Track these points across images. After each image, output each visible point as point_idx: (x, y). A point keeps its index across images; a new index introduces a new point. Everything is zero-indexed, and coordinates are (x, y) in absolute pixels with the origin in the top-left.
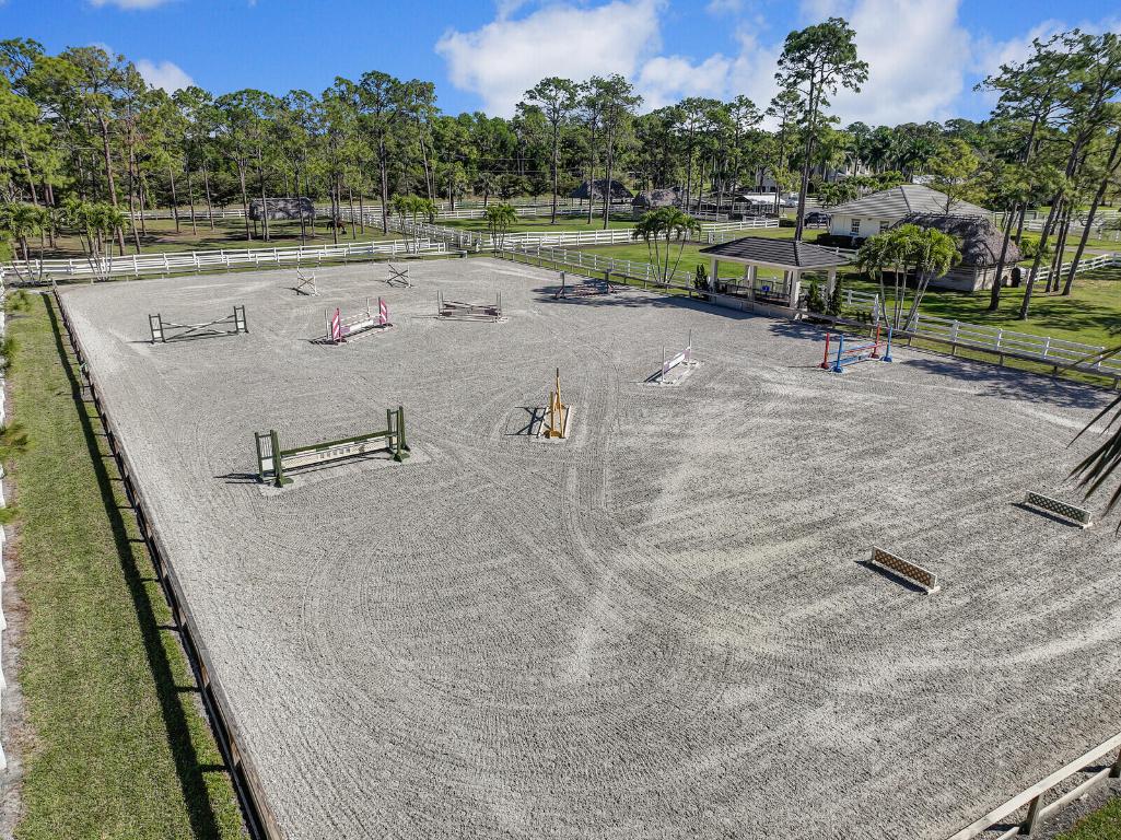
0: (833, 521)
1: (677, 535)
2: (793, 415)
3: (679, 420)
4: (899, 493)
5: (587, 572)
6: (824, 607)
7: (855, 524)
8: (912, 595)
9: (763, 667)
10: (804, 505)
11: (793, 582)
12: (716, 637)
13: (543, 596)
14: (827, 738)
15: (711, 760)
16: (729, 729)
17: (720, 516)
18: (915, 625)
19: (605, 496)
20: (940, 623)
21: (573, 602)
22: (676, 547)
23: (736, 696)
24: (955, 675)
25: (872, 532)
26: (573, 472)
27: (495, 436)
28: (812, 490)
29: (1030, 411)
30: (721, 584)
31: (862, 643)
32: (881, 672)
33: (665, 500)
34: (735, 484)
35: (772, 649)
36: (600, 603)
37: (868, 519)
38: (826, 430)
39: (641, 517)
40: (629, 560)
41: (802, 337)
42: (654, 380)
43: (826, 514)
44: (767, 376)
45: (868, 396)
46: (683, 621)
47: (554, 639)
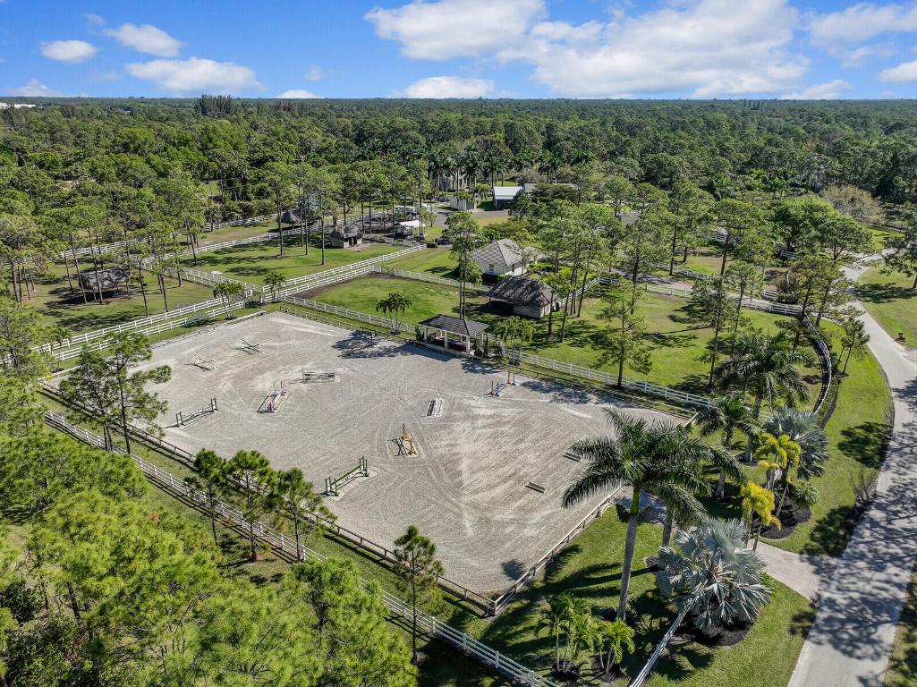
0: (514, 474)
1: (475, 488)
2: (489, 426)
3: (451, 436)
4: (531, 458)
5: (457, 506)
6: (520, 502)
7: (521, 473)
8: (540, 494)
9: (511, 522)
10: (506, 469)
11: (511, 497)
12: (498, 517)
13: (450, 516)
14: (529, 534)
15: (508, 545)
16: (509, 537)
17: (483, 479)
18: (543, 503)
19: (446, 478)
20: (548, 501)
21: (459, 516)
22: (476, 492)
23: (508, 530)
24: (553, 514)
25: (527, 475)
26: (429, 469)
27: (391, 458)
28: (506, 461)
29: (566, 409)
30: (493, 502)
31: (532, 510)
32: (537, 517)
33: (465, 476)
34: (483, 464)
35: (512, 517)
36: (465, 514)
37: (525, 470)
38: (502, 433)
39: (461, 483)
40: (465, 499)
41: (476, 372)
42: (431, 414)
43: (512, 471)
44: (473, 403)
45: (512, 410)
46: (489, 515)
47: (460, 527)
